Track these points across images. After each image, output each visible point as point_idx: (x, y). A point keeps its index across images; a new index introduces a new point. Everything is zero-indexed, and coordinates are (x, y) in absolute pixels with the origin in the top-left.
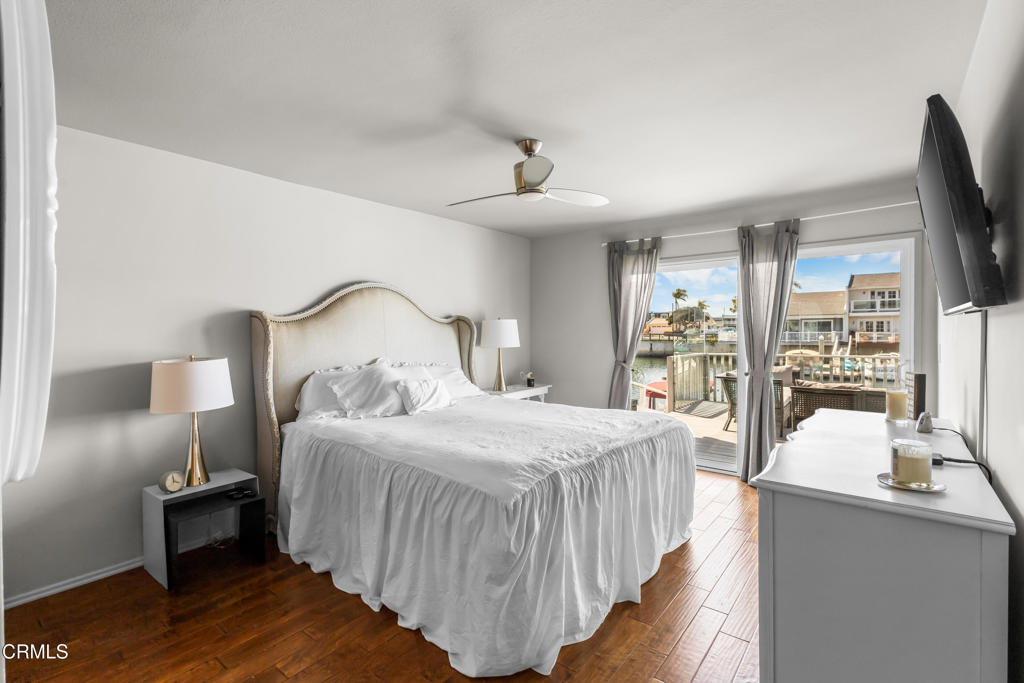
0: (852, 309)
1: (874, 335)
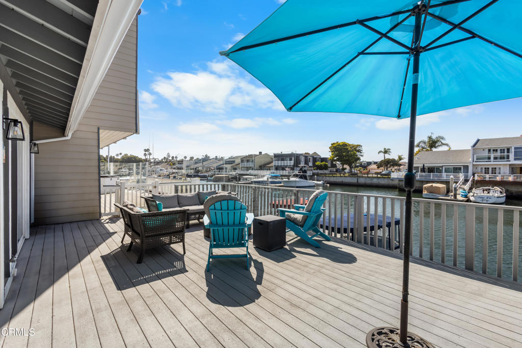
0: (475, 160)
1: (487, 176)
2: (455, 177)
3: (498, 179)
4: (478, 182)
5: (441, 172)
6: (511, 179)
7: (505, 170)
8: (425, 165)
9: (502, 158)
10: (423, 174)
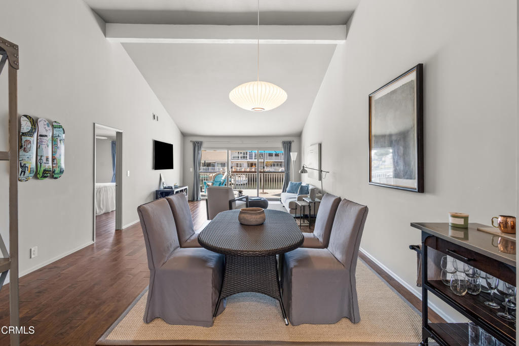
0: (232, 158)
1: (238, 168)
2: (223, 169)
3: (243, 170)
4: (234, 172)
5: (214, 166)
6: (248, 170)
7: (245, 165)
8: (206, 161)
9: (244, 157)
10: (205, 167)
